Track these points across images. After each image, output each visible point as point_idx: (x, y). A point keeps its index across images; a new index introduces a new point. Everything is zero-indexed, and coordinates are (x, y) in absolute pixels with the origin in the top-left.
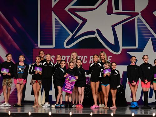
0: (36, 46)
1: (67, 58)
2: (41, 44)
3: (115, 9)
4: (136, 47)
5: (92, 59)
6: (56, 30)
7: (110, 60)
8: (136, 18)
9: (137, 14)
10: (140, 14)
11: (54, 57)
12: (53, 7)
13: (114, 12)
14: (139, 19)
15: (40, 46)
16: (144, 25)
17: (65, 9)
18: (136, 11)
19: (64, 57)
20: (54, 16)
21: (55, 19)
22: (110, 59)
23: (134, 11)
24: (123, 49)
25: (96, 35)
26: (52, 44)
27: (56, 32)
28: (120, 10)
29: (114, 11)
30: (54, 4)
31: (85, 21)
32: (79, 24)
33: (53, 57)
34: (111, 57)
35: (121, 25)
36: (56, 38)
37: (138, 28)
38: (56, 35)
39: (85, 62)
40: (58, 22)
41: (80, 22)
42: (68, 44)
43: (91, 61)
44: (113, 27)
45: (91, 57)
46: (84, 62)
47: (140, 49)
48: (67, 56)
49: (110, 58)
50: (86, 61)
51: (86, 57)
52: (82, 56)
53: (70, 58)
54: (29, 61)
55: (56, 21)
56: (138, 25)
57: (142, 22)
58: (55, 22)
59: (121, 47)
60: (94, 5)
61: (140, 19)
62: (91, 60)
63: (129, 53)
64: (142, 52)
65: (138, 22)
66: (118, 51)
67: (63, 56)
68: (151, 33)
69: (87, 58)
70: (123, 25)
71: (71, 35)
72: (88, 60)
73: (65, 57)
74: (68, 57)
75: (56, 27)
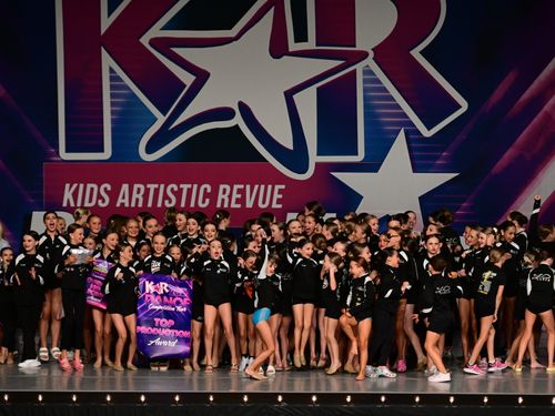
0: (52, 155)
1: (147, 191)
2: (68, 150)
3: (296, 42)
4: (360, 157)
5: (224, 192)
6: (113, 104)
7: (281, 196)
8: (359, 67)
9: (364, 55)
10: (371, 54)
11: (109, 188)
12: (103, 32)
13: (290, 50)
14: (368, 72)
15: (64, 155)
16: (385, 90)
17: (141, 40)
18: (359, 47)
19: (139, 189)
20: (107, 61)
21: (112, 70)
22: (279, 193)
23: (354, 46)
24: (317, 164)
25: (238, 120)
26: (101, 149)
27: (113, 113)
28: (311, 44)
29: (293, 46)
30: (106, 23)
31: (202, 77)
32: (185, 86)
33: (105, 189)
34: (283, 187)
35: (312, 91)
36: (114, 130)
37: (366, 98)
38: (113, 121)
39: (204, 202)
40: (119, 79)
41: (188, 79)
42: (150, 150)
43: (223, 200)
44: (289, 95)
45: (222, 187)
46: (200, 205)
47: (372, 165)
48: (149, 186)
49: (280, 191)
50: (207, 200)
51: (206, 189)
52: (195, 186)
53: (157, 191)
54: (32, 201)
55: (115, 78)
56: (365, 90)
57: (378, 81)
58: (112, 79)
59: (314, 158)
60: (230, 27)
61: (372, 73)
62: (220, 196)
63: (337, 175)
64: (376, 171)
65: (365, 81)
66: (303, 170)
67: (136, 186)
68: (405, 115)
69: (209, 190)
70: (318, 89)
71: (161, 119)
72: (213, 196)
73: (142, 187)
74: (152, 187)
75: (112, 96)
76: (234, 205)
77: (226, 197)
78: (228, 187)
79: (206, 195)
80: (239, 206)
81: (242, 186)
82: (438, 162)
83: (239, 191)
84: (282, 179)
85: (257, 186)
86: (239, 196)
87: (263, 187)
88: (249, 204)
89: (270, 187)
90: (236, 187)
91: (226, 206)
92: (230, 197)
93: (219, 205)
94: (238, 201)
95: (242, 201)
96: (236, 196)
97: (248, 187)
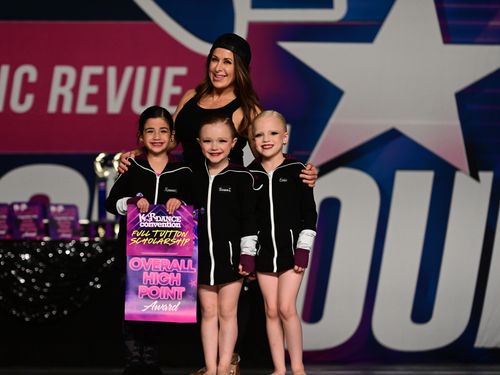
4: (337, 12)
5: (64, 82)
7: (178, 90)
22: (174, 84)
34: (182, 71)
39: (22, 101)
43: (61, 98)
45: (59, 71)
46: (17, 107)
47: (361, 27)
49: (177, 80)
50: (30, 99)
51: (26, 76)
52: (5, 70)
59: (245, 15)
62: (56, 89)
63: (291, 47)
69: (33, 77)
72: (41, 89)
76: (83, 108)
77: (67, 92)
78: (71, 72)
79: (27, 87)
80: (93, 110)
81: (98, 70)
82: (493, 23)
83: (94, 80)
84: (180, 54)
85: (129, 71)
86: (94, 89)
87: (141, 71)
88: (114, 106)
89: (156, 71)
90: (89, 71)
91: (67, 108)
92: (75, 90)
93: (52, 108)
94: (91, 100)
95: (99, 99)
96: (87, 89)
97: (112, 71)
